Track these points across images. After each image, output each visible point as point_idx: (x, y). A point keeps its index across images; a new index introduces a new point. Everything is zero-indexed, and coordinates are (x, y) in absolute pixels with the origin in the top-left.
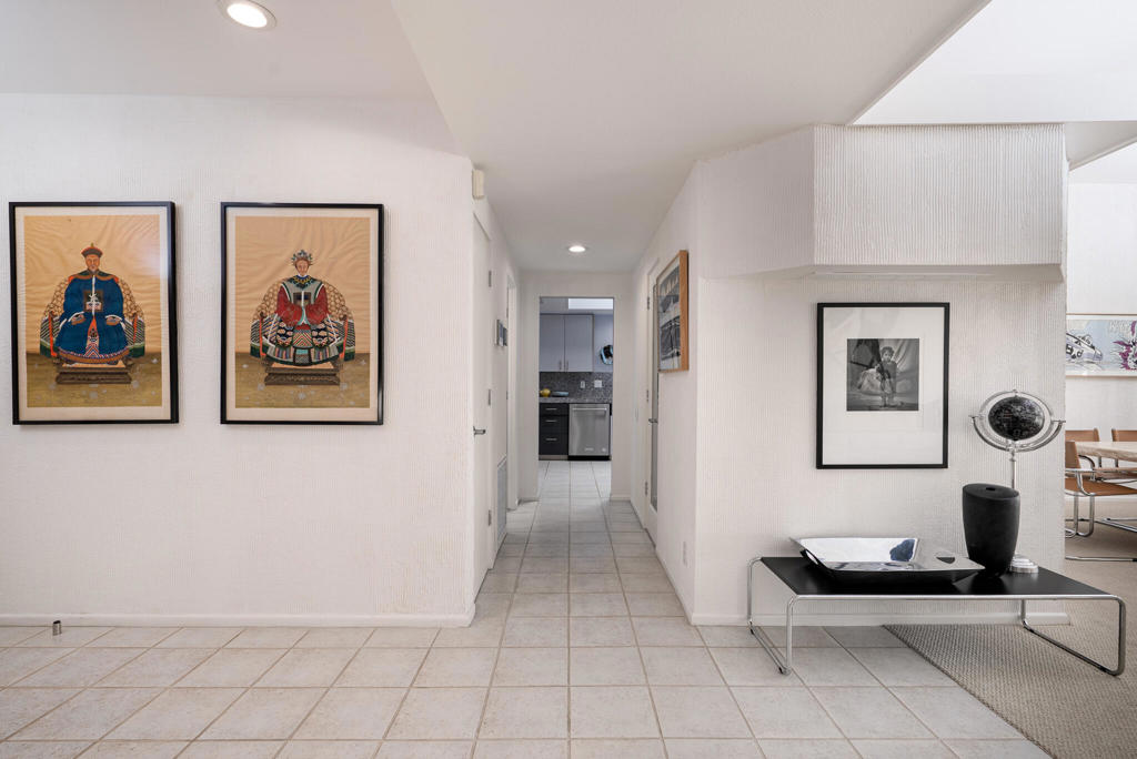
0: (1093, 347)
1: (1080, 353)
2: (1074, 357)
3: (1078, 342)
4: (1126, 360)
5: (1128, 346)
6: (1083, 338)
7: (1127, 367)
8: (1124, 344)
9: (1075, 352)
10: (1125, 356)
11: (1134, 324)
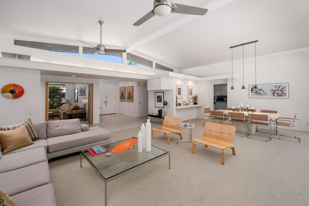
0: (263, 91)
1: (260, 93)
2: (258, 94)
3: (259, 90)
5: (274, 91)
6: (261, 90)
7: (275, 96)
9: (259, 93)
10: (274, 94)
11: (276, 86)
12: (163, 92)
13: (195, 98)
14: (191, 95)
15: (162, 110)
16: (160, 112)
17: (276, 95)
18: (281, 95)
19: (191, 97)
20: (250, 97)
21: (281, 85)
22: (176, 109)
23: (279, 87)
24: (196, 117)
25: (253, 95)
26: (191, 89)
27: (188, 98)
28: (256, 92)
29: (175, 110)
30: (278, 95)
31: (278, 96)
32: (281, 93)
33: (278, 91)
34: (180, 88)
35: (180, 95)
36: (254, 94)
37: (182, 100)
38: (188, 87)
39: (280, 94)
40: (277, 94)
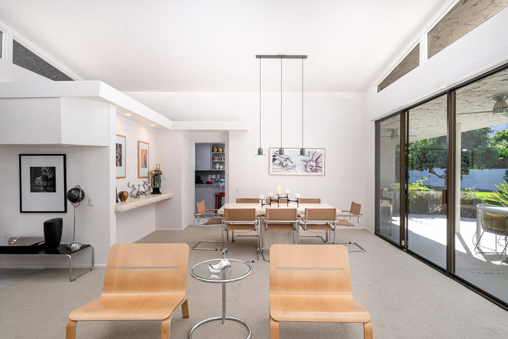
0: (292, 162)
1: (286, 165)
2: (284, 167)
3: (286, 160)
4: (306, 168)
5: (307, 162)
6: (288, 159)
7: (307, 171)
8: (305, 161)
9: (284, 165)
10: (306, 166)
11: (310, 152)
12: (65, 156)
13: (156, 176)
14: (146, 167)
15: (61, 221)
16: (53, 229)
17: (309, 170)
18: (316, 171)
19: (144, 172)
20: (271, 173)
21: (316, 152)
22: (118, 213)
23: (313, 155)
24: (154, 229)
25: (276, 169)
26: (146, 151)
27: (139, 177)
28: (281, 164)
29: (113, 217)
30: (311, 169)
31: (312, 171)
32: (316, 167)
33: (311, 163)
34: (120, 146)
35: (121, 165)
36: (277, 167)
37: (125, 181)
38: (138, 142)
39: (314, 168)
40: (311, 167)
